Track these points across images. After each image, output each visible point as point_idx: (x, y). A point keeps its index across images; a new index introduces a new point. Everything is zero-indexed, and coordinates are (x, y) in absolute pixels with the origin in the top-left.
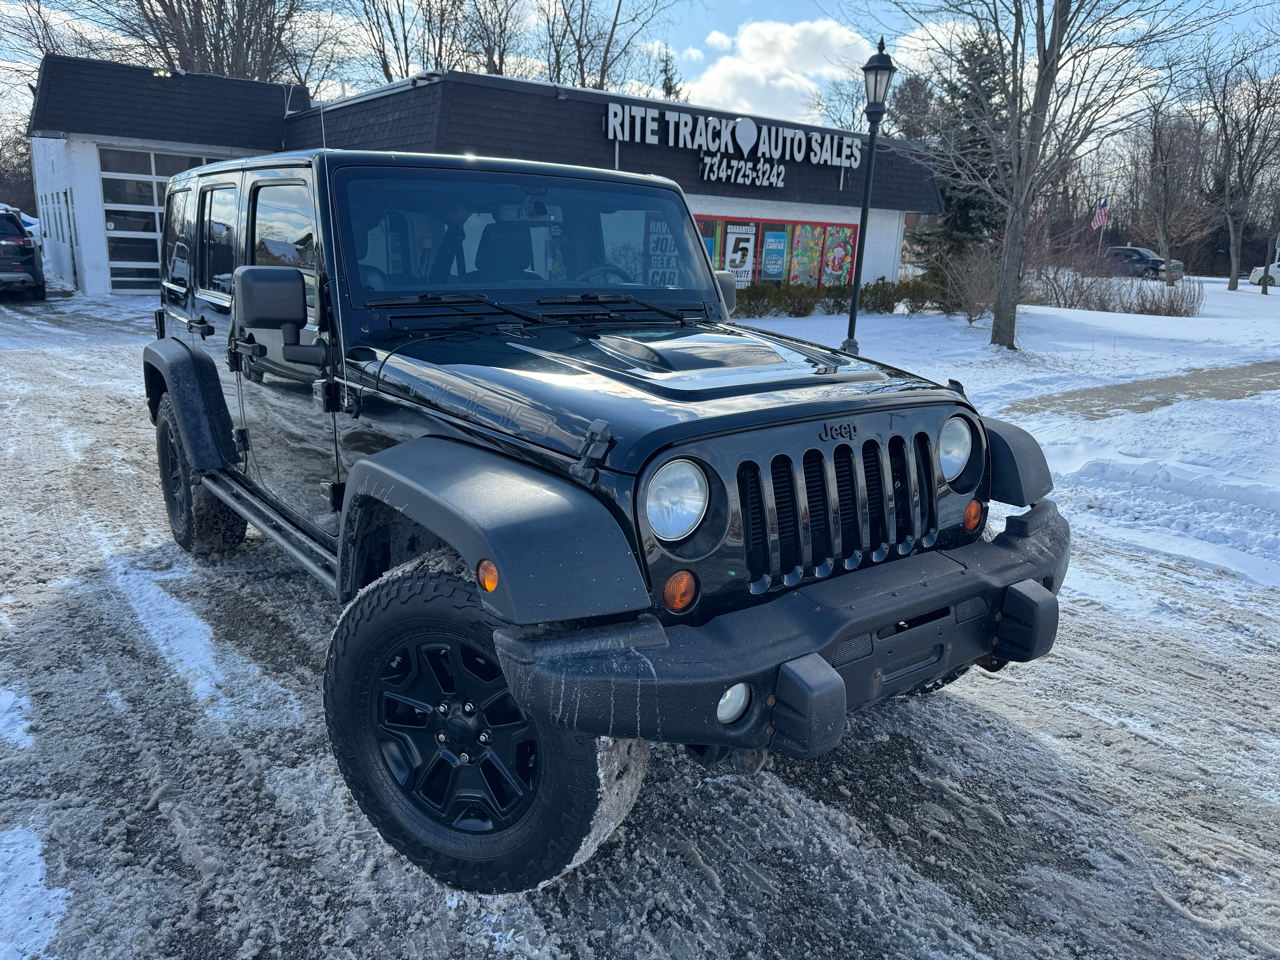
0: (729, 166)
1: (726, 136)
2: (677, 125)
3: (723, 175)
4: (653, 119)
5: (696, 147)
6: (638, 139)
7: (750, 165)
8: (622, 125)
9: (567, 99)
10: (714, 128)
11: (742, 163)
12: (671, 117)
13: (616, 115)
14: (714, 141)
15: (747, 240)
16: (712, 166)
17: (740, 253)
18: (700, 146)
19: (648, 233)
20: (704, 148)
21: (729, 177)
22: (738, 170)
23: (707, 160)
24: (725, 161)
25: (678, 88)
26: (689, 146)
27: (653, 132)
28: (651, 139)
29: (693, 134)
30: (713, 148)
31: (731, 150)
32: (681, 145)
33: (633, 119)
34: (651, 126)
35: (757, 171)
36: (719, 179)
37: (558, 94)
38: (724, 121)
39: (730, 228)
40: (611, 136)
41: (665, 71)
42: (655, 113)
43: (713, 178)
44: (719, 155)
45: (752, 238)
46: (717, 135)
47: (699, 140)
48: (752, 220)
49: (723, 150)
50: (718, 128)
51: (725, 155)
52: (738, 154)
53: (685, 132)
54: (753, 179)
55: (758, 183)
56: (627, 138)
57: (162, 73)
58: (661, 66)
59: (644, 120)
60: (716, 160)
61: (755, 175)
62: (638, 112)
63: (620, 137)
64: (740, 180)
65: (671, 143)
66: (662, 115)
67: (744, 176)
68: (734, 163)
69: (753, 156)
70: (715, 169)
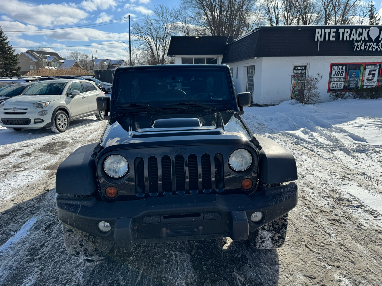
0: (366, 45)
1: (365, 34)
2: (343, 33)
3: (363, 48)
4: (334, 32)
5: (351, 39)
6: (327, 39)
7: (375, 44)
8: (321, 36)
9: (301, 30)
10: (360, 32)
11: (372, 43)
12: (341, 31)
13: (318, 33)
14: (359, 37)
15: (375, 70)
16: (358, 46)
17: (371, 75)
18: (353, 39)
19: (331, 70)
20: (355, 39)
21: (365, 49)
22: (370, 46)
23: (356, 44)
24: (364, 43)
25: (375, 16)
26: (348, 39)
27: (333, 37)
28: (332, 39)
29: (350, 36)
30: (359, 39)
31: (367, 39)
32: (345, 39)
33: (325, 33)
34: (332, 34)
35: (379, 46)
36: (361, 50)
37: (298, 29)
38: (364, 30)
39: (367, 67)
40: (316, 40)
41: (371, 11)
42: (335, 30)
43: (358, 50)
44: (361, 41)
45: (378, 70)
46: (361, 34)
47: (352, 37)
48: (378, 63)
49: (363, 39)
50: (361, 32)
51: (365, 41)
52: (370, 40)
53: (347, 35)
54: (377, 49)
55: (379, 50)
56: (322, 39)
57: (196, 37)
58: (369, 9)
59: (330, 33)
60: (360, 43)
61: (377, 47)
62: (327, 31)
63: (320, 40)
64: (370, 49)
65: (341, 39)
66: (337, 30)
67: (373, 48)
68: (368, 44)
69: (377, 40)
70: (359, 46)
